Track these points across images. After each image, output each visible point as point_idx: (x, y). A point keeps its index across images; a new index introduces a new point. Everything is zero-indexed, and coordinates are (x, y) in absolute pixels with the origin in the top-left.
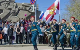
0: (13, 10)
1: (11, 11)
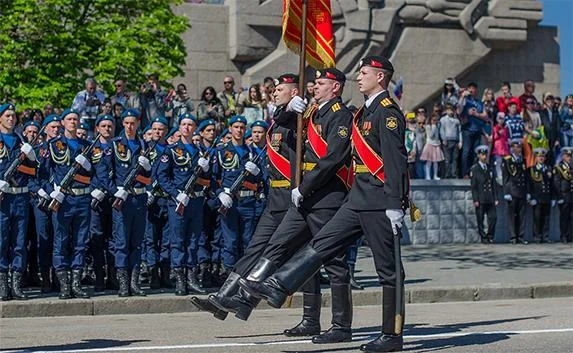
0: (353, 30)
1: (338, 34)
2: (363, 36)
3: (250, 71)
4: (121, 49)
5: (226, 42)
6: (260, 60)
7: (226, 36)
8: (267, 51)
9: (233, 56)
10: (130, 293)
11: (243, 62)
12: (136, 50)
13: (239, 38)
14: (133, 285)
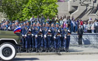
0: (90, 7)
1: (88, 7)
2: (92, 8)
3: (72, 14)
4: (47, 10)
5: (68, 9)
6: (74, 12)
7: (68, 8)
8: (75, 10)
9: (69, 11)
10: (28, 52)
11: (71, 12)
12: (49, 10)
13: (70, 8)
14: (29, 51)
